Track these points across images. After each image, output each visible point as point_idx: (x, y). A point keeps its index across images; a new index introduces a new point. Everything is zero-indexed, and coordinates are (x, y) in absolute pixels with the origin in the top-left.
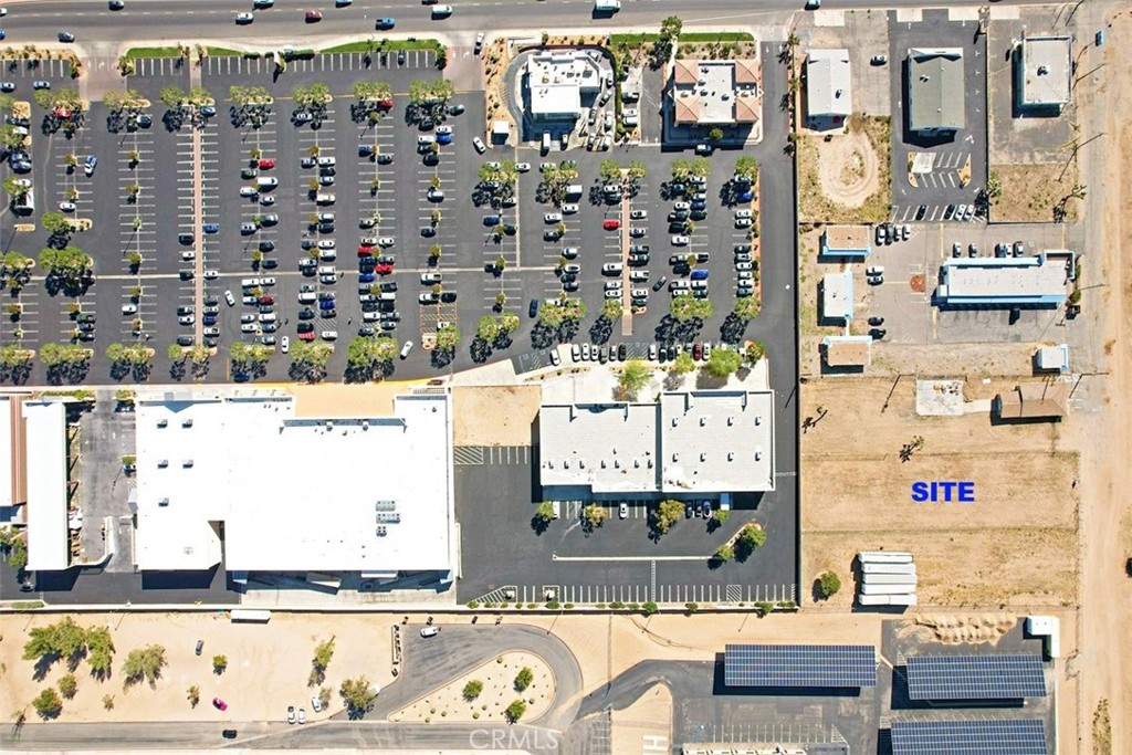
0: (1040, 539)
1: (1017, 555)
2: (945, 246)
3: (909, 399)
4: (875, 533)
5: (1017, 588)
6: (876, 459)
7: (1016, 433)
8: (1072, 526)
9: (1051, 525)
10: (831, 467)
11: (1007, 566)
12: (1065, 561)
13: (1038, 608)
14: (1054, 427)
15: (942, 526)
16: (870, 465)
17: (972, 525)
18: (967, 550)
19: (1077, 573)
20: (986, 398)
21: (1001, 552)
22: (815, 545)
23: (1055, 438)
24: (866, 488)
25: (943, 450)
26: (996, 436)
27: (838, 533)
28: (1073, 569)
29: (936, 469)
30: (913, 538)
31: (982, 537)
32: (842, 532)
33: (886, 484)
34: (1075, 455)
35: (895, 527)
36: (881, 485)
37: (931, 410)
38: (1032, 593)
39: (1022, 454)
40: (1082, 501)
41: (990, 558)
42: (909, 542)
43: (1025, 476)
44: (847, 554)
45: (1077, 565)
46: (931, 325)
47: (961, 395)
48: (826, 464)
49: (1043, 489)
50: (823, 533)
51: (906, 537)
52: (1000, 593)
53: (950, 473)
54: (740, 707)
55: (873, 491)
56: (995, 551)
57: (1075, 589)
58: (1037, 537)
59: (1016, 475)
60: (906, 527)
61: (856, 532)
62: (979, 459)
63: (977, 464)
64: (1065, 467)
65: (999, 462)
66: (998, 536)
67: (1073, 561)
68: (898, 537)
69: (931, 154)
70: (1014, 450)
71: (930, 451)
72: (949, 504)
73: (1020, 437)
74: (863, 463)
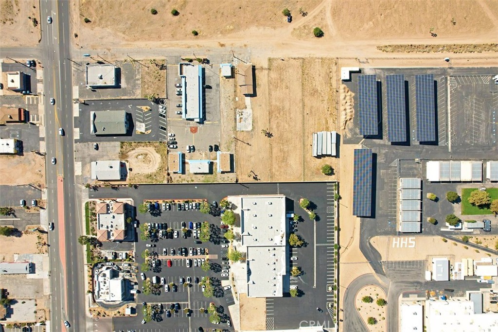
0: (307, 74)
1: (314, 85)
2: (177, 118)
3: (245, 134)
4: (304, 148)
5: (329, 85)
6: (271, 149)
7: (260, 85)
8: (301, 61)
9: (301, 70)
10: (275, 168)
11: (319, 89)
12: (317, 63)
13: (338, 75)
14: (257, 69)
15: (302, 119)
16: (275, 151)
17: (301, 105)
18: (312, 107)
19: (322, 59)
20: (244, 99)
21: (313, 92)
22: (309, 175)
23: (262, 68)
24: (284, 152)
25: (268, 118)
26: (261, 94)
27: (304, 165)
28: (320, 60)
29: (276, 122)
30: (307, 131)
31: (306, 100)
32: (304, 163)
33: (283, 144)
34: (269, 59)
35: (302, 139)
36: (283, 146)
37: (250, 124)
38: (331, 78)
39: (270, 83)
40: (290, 56)
41: (316, 97)
42: (308, 133)
43: (279, 81)
44: (314, 160)
45: (319, 58)
46: (212, 124)
47: (243, 110)
48: (274, 170)
49: (285, 73)
50: (304, 171)
51: (306, 134)
52: (331, 92)
53: (278, 115)
54: (380, 206)
55: (286, 150)
56: (312, 95)
57: (329, 59)
58: (306, 76)
59: (279, 85)
60: (302, 134)
61: (304, 157)
62: (271, 102)
63: (274, 103)
64: (275, 64)
65: (273, 93)
66: (306, 93)
67: (317, 60)
68: (306, 138)
69: (137, 124)
70: (268, 87)
71: (268, 124)
72: (292, 115)
73: (262, 83)
74: (273, 154)
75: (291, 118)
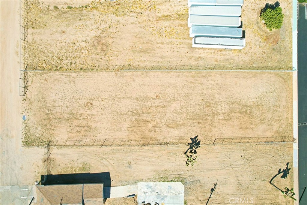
0: (61, 60)
1: (84, 44)
3: (191, 197)
4: (223, 68)
5: (85, 12)
6: (224, 139)
7: (85, 164)
8: (30, 73)
9: (52, 74)
10: (265, 131)
11: (93, 34)
12: (37, 38)
14: (48, 171)
15: (158, 73)
16: (228, 131)
17: (129, 74)
18: (133, 49)
19: (26, 27)
20: (115, 199)
21: (99, 47)
23: (47, 160)
24: (232, 111)
25: (156, 148)
26: (105, 162)
28: (30, 31)
29: (165, 129)
30: (185, 61)
31: (118, 62)
32: (254, 69)
33: (214, 115)
34: (27, 143)
35: (205, 72)
36: (218, 114)
37: (170, 187)
38: (70, 8)
39: (79, 144)
40: (21, 98)
41: (110, 41)
42: (190, 58)
43: (76, 122)
45: (26, 34)
48: (269, 134)
49: (58, 110)
51: (194, 63)
53: (150, 126)
55: (226, 108)
56: (105, 48)
57: (28, 11)
58: (65, 62)
59: (85, 123)
60: (193, 72)
61: (241, 68)
62: (122, 140)
63: (123, 135)
64: (37, 131)
65: (101, 136)
66: (103, 63)
67: (30, 38)
68: (201, 63)
70: (87, 148)
71: (171, 148)
72: (151, 95)
73: (81, 160)
74: (235, 135)
75: (158, 97)
